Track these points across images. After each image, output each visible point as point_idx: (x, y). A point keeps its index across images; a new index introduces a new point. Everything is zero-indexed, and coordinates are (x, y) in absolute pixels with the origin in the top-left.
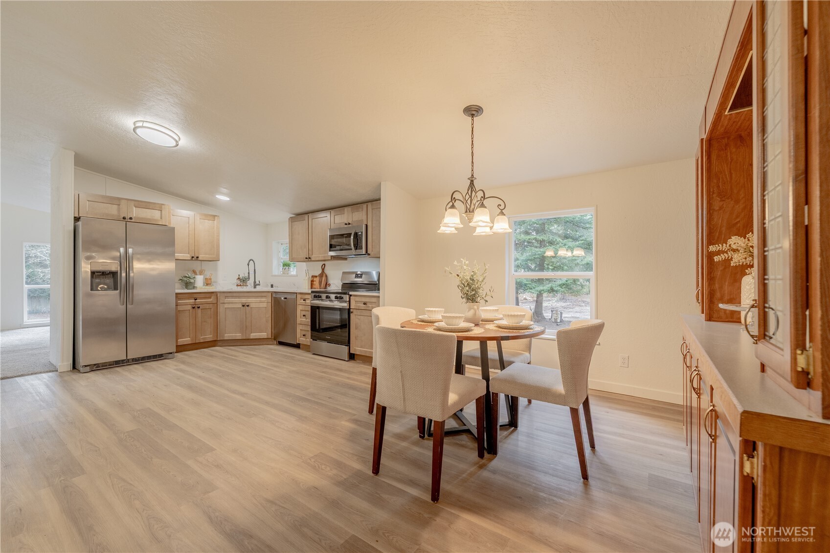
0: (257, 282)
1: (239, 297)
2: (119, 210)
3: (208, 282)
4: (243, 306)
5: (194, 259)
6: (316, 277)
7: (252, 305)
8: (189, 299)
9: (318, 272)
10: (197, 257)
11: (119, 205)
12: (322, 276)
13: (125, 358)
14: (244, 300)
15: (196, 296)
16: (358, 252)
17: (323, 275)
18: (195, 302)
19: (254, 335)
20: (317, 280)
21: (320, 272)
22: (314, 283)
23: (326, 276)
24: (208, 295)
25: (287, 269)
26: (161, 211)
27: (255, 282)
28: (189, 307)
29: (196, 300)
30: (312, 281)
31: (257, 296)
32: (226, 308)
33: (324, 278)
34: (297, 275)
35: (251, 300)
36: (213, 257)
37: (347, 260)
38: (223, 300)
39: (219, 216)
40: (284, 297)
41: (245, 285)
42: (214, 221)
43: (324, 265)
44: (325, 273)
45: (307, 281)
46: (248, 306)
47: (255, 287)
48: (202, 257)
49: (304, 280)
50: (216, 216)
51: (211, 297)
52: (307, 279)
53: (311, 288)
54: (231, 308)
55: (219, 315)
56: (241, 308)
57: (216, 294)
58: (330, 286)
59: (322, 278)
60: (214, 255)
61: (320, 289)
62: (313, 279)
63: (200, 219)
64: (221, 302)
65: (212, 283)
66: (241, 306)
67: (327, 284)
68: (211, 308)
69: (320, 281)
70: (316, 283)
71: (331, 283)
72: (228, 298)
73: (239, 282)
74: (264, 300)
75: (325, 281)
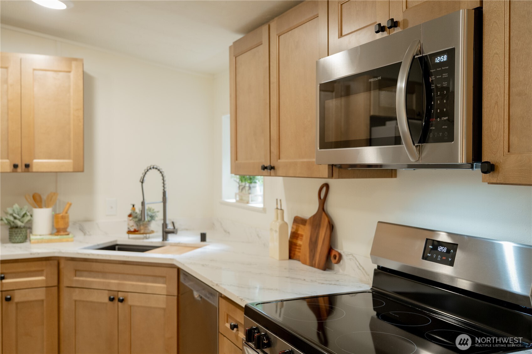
0: (170, 227)
1: (104, 274)
3: (59, 228)
4: (111, 300)
5: (19, 170)
6: (303, 222)
7: (132, 300)
9: (308, 209)
10: (27, 165)
12: (319, 226)
14: (114, 283)
17: (320, 220)
20: (305, 232)
22: (299, 242)
23: (332, 227)
24: (34, 267)
25: (247, 188)
27: (165, 225)
30: (295, 235)
31: (144, 275)
32: (75, 301)
33: (323, 232)
34: (264, 210)
35: (129, 285)
36: (66, 163)
37: (396, 176)
38: (68, 278)
39: (82, 60)
40: (197, 291)
41: (146, 232)
42: (70, 72)
43: (324, 190)
44: (328, 215)
45: (276, 236)
46: (122, 301)
47: (165, 238)
48: (39, 163)
49: (271, 229)
50: (76, 60)
51: (42, 271)
52: (278, 230)
53: (290, 257)
54: (87, 302)
55: (62, 316)
56: (106, 303)
57: (56, 262)
58: (341, 262)
59: (319, 230)
60: (69, 158)
61: (312, 265)
62: (297, 230)
63: (34, 70)
64: (65, 282)
65: (68, 226)
66: (106, 300)
67: (333, 253)
68: (42, 301)
69: (313, 239)
70: (303, 243)
71: (342, 254)
72: (86, 277)
73: (132, 223)
74: (160, 287)
75: (327, 243)
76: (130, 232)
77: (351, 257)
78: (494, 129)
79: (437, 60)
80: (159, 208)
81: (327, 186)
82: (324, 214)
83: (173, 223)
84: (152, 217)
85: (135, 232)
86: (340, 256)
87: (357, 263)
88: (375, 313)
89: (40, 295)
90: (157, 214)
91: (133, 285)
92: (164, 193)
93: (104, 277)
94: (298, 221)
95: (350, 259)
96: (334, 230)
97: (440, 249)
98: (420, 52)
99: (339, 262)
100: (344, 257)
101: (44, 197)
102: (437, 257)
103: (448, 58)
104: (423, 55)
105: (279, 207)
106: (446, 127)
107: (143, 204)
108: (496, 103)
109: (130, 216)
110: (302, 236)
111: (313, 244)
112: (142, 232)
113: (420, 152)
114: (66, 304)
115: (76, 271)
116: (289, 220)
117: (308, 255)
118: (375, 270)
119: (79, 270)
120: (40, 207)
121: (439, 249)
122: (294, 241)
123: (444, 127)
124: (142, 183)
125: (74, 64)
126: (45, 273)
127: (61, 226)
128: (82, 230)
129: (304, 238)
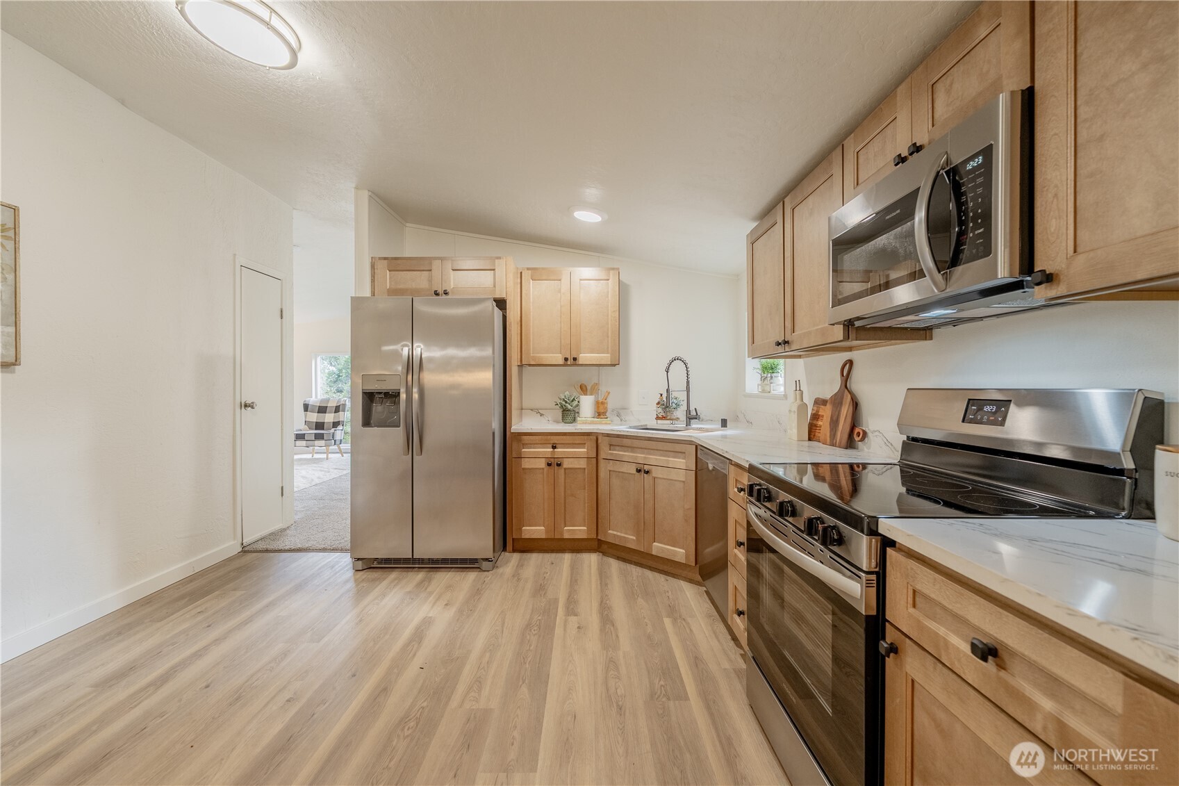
0: (693, 413)
1: (632, 448)
2: (430, 280)
3: (600, 413)
4: (639, 471)
5: (569, 363)
6: (824, 402)
7: (656, 472)
8: (543, 444)
9: (830, 388)
10: (575, 359)
11: (430, 270)
12: (841, 404)
13: (411, 557)
14: (640, 457)
15: (555, 439)
16: (969, 276)
17: (844, 397)
18: (553, 453)
19: (658, 548)
20: (826, 412)
21: (836, 386)
22: (820, 423)
23: (856, 405)
24: (578, 440)
25: (769, 379)
26: (494, 270)
27: (688, 411)
28: (542, 464)
29: (554, 447)
30: (815, 416)
31: (666, 451)
32: (610, 471)
33: (846, 410)
34: (785, 396)
35: (654, 459)
36: (605, 358)
37: (931, 339)
38: (605, 452)
39: (618, 269)
40: (712, 463)
41: (672, 417)
42: (608, 280)
43: (847, 367)
44: (850, 392)
45: (794, 417)
46: (647, 472)
47: (688, 424)
48: (585, 357)
49: (790, 411)
50: (613, 269)
51: (585, 444)
52: (796, 411)
53: (810, 439)
54: (619, 472)
55: (599, 484)
56: (634, 474)
57: (595, 438)
58: (866, 439)
59: (841, 408)
60: (608, 353)
61: (833, 444)
62: (818, 411)
63: (581, 280)
64: (602, 455)
65: (607, 411)
66: (634, 472)
67: (857, 430)
68: (585, 469)
69: (835, 418)
70: (824, 424)
71: (867, 431)
72: (619, 451)
73: (660, 410)
74: (680, 462)
75: (849, 420)
76: (658, 418)
77: (877, 433)
78: (1052, 230)
79: (969, 167)
80: (683, 396)
81: (851, 362)
82: (846, 390)
83: (695, 409)
84: (678, 405)
85: (664, 418)
86: (865, 433)
87: (885, 440)
88: (904, 490)
89: (582, 464)
90: (682, 403)
91: (656, 459)
92: (688, 382)
93: (632, 452)
94: (820, 402)
95: (876, 436)
96: (858, 408)
97: (987, 408)
98: (947, 162)
99: (862, 440)
100: (870, 434)
101: (589, 388)
102: (982, 418)
103: (983, 159)
104: (952, 166)
105: (798, 389)
106: (981, 241)
107: (668, 391)
108: (1056, 196)
109: (658, 403)
110: (823, 416)
111: (834, 423)
112: (668, 418)
113: (947, 278)
114: (602, 474)
115: (610, 445)
116: (809, 401)
117: (828, 434)
118: (904, 442)
119: (612, 445)
120: (586, 394)
121: (985, 409)
122: (815, 422)
123: (978, 242)
124: (667, 372)
125: (612, 272)
126: (586, 446)
127: (601, 410)
128: (618, 415)
129: (825, 418)
